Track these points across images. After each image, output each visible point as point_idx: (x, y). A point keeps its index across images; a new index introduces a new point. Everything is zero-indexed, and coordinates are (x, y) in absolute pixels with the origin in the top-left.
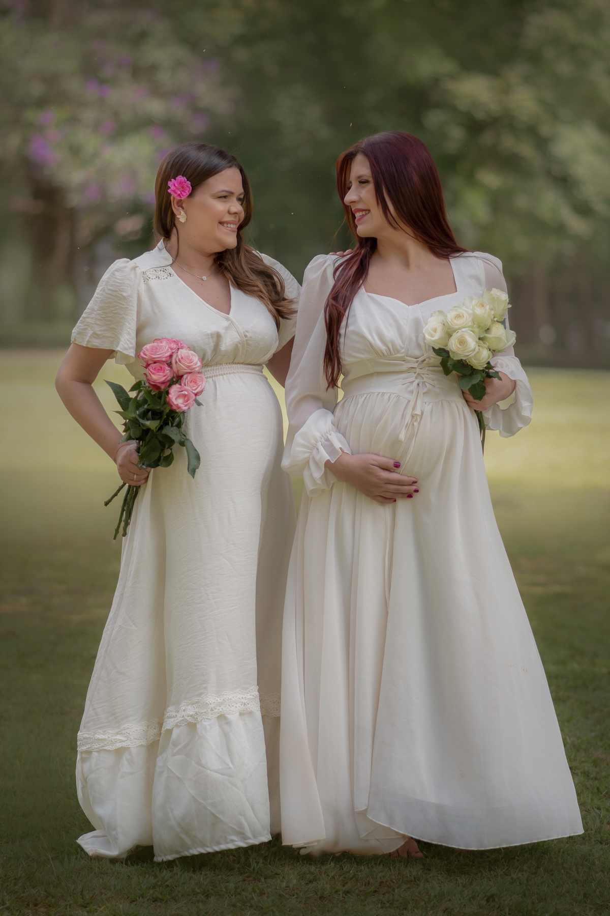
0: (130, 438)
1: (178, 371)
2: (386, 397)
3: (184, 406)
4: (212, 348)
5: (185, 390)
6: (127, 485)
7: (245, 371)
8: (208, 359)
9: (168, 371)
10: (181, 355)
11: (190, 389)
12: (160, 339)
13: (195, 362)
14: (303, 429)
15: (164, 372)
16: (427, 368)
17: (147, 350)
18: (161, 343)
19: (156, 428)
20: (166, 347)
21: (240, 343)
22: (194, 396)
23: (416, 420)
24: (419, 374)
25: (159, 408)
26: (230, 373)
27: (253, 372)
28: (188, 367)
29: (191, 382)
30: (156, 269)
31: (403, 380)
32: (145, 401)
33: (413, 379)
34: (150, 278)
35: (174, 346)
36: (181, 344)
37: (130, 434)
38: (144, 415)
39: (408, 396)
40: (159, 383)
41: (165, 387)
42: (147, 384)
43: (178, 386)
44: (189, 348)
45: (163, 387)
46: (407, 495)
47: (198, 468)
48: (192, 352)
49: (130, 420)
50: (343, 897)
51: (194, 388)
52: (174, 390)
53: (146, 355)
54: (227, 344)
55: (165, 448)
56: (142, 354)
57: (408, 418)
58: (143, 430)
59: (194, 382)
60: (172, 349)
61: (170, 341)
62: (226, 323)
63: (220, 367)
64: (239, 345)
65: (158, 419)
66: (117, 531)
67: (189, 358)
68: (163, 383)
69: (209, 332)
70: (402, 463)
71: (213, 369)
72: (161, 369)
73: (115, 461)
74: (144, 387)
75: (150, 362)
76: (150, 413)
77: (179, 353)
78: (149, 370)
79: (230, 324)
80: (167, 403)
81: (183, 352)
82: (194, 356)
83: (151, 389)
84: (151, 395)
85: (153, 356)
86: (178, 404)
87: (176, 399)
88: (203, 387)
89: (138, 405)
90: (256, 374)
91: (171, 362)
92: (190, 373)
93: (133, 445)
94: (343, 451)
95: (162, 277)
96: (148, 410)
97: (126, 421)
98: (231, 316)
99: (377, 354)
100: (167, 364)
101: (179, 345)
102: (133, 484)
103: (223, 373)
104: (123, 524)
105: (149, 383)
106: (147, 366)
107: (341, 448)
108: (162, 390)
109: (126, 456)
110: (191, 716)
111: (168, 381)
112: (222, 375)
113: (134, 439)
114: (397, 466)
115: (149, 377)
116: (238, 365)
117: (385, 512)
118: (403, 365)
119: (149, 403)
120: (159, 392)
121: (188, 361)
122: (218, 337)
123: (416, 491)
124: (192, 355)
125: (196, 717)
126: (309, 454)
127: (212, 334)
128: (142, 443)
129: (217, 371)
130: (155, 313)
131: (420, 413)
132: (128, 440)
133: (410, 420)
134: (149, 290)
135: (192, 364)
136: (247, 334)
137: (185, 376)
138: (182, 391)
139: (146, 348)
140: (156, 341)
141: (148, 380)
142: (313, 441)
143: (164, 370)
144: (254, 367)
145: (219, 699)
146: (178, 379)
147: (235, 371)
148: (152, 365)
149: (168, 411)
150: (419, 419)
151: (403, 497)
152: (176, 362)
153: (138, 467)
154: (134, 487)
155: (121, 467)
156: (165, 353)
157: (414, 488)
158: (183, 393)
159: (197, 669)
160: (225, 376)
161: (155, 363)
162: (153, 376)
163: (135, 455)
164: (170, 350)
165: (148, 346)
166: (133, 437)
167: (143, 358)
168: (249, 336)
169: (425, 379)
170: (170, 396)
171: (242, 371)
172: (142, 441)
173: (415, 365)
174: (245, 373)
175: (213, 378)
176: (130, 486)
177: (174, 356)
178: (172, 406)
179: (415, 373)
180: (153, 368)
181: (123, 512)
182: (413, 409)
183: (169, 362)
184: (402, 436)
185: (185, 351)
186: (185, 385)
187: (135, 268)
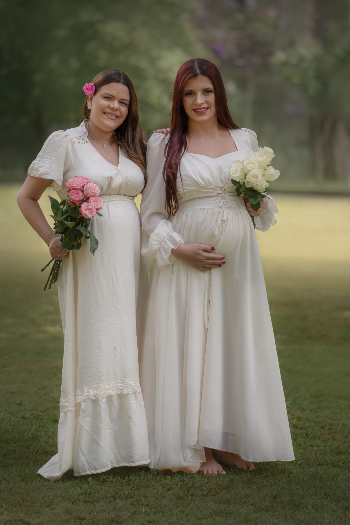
0: (57, 232)
1: (87, 195)
2: (206, 211)
3: (89, 215)
4: (107, 185)
5: (90, 206)
6: (55, 259)
7: (124, 199)
8: (104, 192)
9: (81, 195)
10: (89, 186)
11: (93, 205)
12: (78, 177)
13: (96, 190)
14: (156, 231)
15: (79, 195)
16: (228, 194)
17: (70, 182)
18: (78, 179)
19: (72, 227)
20: (81, 181)
21: (123, 183)
22: (96, 210)
23: (224, 223)
24: (223, 197)
25: (74, 215)
26: (116, 200)
27: (129, 200)
28: (93, 193)
29: (94, 201)
30: (79, 138)
31: (215, 201)
32: (67, 211)
33: (220, 200)
34: (74, 142)
35: (86, 181)
36: (90, 180)
37: (57, 230)
38: (66, 219)
39: (219, 210)
40: (76, 201)
41: (79, 204)
42: (69, 202)
43: (86, 203)
44: (94, 183)
45: (78, 203)
46: (218, 265)
47: (96, 249)
48: (96, 185)
49: (58, 222)
50: (190, 498)
51: (96, 205)
52: (84, 206)
53: (69, 184)
54: (116, 183)
55: (77, 239)
56: (67, 184)
57: (220, 222)
58: (65, 228)
59: (96, 201)
60: (84, 182)
61: (83, 178)
62: (116, 172)
63: (110, 196)
64: (122, 184)
65: (74, 222)
66: (46, 286)
67: (93, 188)
68: (78, 201)
69: (106, 176)
70: (215, 248)
71: (107, 197)
72: (77, 193)
73: (48, 245)
74: (67, 203)
75: (71, 189)
76: (69, 218)
77: (88, 184)
78: (70, 193)
79: (118, 172)
80: (80, 213)
81: (90, 184)
82: (97, 187)
83: (71, 204)
84: (71, 208)
85: (73, 186)
86: (85, 213)
87: (85, 210)
88: (101, 206)
89: (63, 213)
90: (130, 201)
91: (83, 190)
92: (94, 196)
93: (59, 237)
94: (181, 243)
95: (82, 143)
96: (68, 216)
97: (55, 222)
98: (119, 167)
99: (200, 186)
100: (81, 191)
101: (88, 180)
102: (58, 259)
103: (112, 200)
104: (49, 282)
105: (70, 201)
106: (70, 191)
107: (179, 241)
108: (77, 205)
109: (54, 243)
110: (93, 396)
111: (81, 200)
112: (111, 201)
113: (59, 233)
114: (213, 249)
115: (70, 197)
116: (121, 196)
117: (205, 276)
118: (214, 192)
119: (69, 212)
120: (75, 206)
121: (93, 190)
122: (111, 179)
123: (224, 263)
124: (95, 186)
125: (96, 396)
126: (160, 245)
127: (107, 177)
128: (64, 235)
129: (109, 199)
130: (76, 163)
131: (226, 219)
132: (56, 233)
133: (221, 223)
134: (74, 149)
135: (95, 191)
136: (127, 178)
137: (91, 198)
138: (88, 206)
139: (70, 181)
140: (75, 177)
141: (69, 199)
142: (162, 238)
143: (79, 194)
144: (130, 197)
145: (108, 386)
146: (86, 199)
147: (119, 199)
148: (72, 190)
149: (80, 218)
150: (225, 222)
151: (216, 267)
152: (86, 190)
153: (61, 249)
154: (58, 261)
155: (51, 249)
156: (80, 184)
157: (223, 261)
158: (89, 207)
159: (95, 369)
160: (113, 202)
161: (74, 189)
162: (72, 197)
163: (60, 243)
164: (83, 183)
165: (71, 180)
166: (59, 232)
167: (67, 186)
168: (128, 180)
169: (227, 200)
170: (81, 208)
171: (123, 199)
172: (64, 234)
173: (221, 192)
174: (125, 200)
175: (107, 203)
176: (56, 261)
177: (85, 186)
178: (82, 214)
179: (221, 196)
180: (73, 192)
181: (51, 275)
182: (222, 217)
183: (82, 189)
184: (216, 232)
185: (92, 184)
186: (91, 203)
187: (66, 136)
